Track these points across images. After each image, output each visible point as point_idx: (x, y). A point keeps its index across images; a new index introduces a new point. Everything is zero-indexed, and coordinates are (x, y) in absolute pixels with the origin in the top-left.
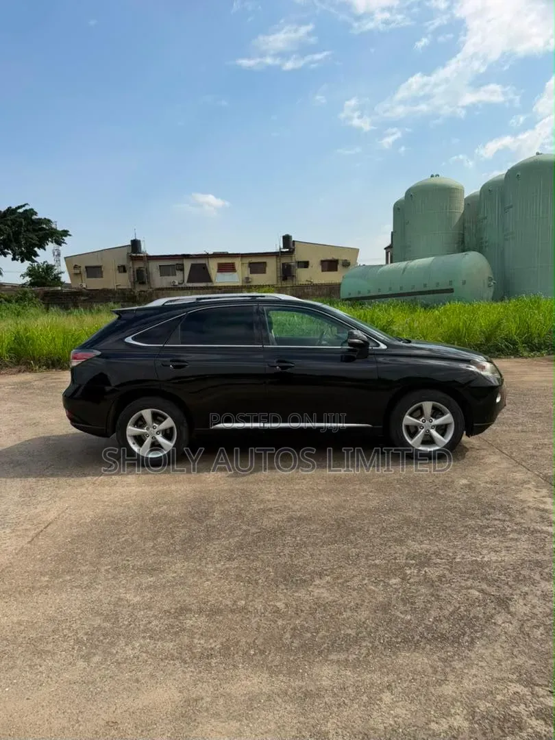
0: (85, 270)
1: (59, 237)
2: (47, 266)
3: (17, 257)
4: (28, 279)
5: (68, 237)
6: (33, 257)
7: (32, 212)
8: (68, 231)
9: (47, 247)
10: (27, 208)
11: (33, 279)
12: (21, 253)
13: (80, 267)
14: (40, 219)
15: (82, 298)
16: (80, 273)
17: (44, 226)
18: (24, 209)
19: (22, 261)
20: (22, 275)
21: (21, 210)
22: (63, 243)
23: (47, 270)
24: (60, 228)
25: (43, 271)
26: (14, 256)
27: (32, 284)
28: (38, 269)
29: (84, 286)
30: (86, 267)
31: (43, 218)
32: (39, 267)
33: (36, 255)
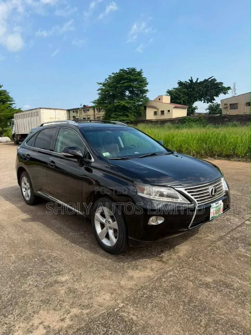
0: (229, 105)
1: (226, 90)
2: (217, 104)
3: (206, 101)
4: (208, 111)
5: (230, 90)
6: (213, 101)
7: (215, 80)
8: (230, 87)
9: (219, 96)
10: (213, 78)
11: (210, 111)
12: (207, 100)
13: (227, 104)
14: (218, 83)
15: (226, 119)
16: (227, 107)
17: (219, 86)
18: (211, 79)
19: (208, 103)
20: (206, 109)
21: (210, 80)
22: (227, 93)
23: (217, 106)
24: (226, 86)
25: (215, 107)
26: (204, 100)
27: (210, 113)
28: (213, 106)
29: (228, 114)
30: (230, 105)
31: (219, 82)
32: (213, 105)
33: (214, 100)
